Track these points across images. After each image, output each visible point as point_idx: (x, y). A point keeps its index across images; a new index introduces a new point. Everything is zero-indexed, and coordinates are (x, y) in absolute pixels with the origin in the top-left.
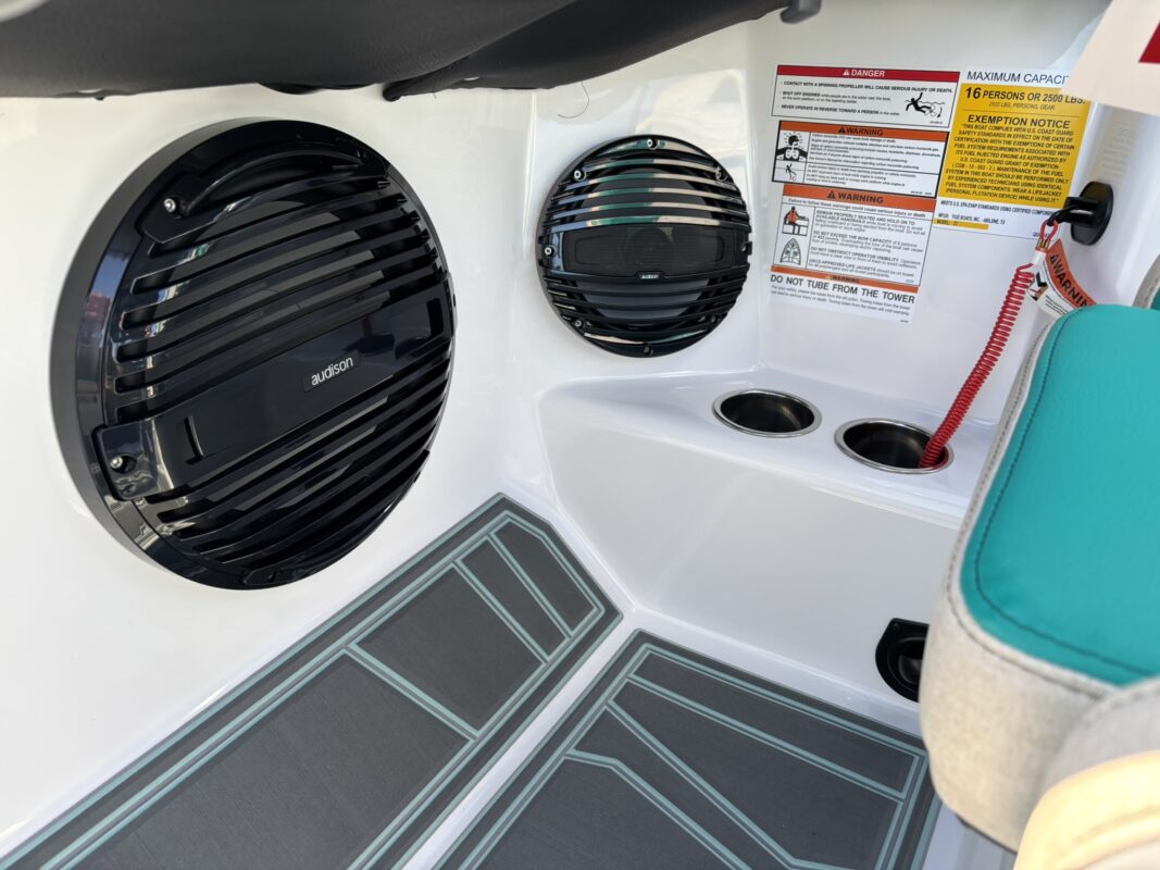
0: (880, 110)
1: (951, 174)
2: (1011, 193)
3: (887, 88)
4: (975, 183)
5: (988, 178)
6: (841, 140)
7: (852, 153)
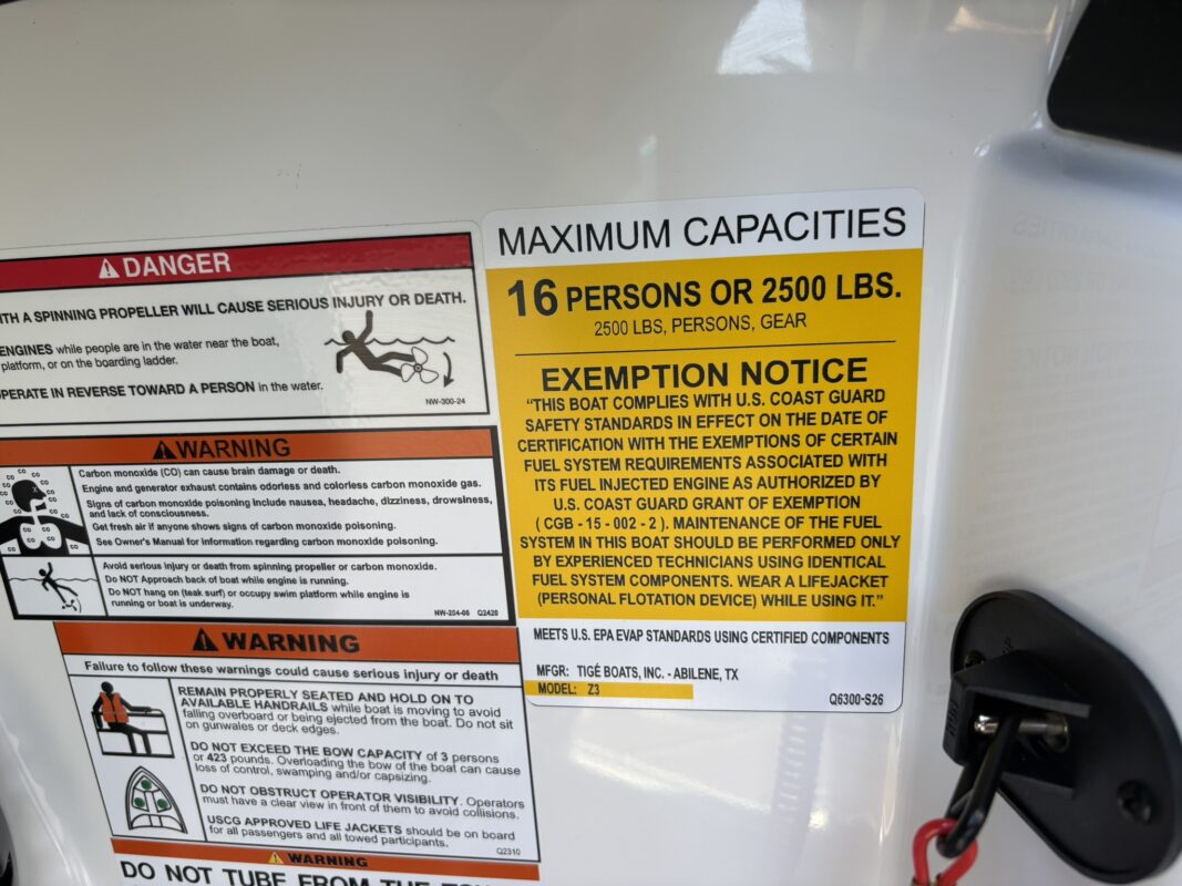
0: (257, 380)
1: (538, 551)
2: (735, 589)
3: (254, 307)
4: (618, 571)
5: (654, 552)
6: (170, 481)
7: (216, 515)
